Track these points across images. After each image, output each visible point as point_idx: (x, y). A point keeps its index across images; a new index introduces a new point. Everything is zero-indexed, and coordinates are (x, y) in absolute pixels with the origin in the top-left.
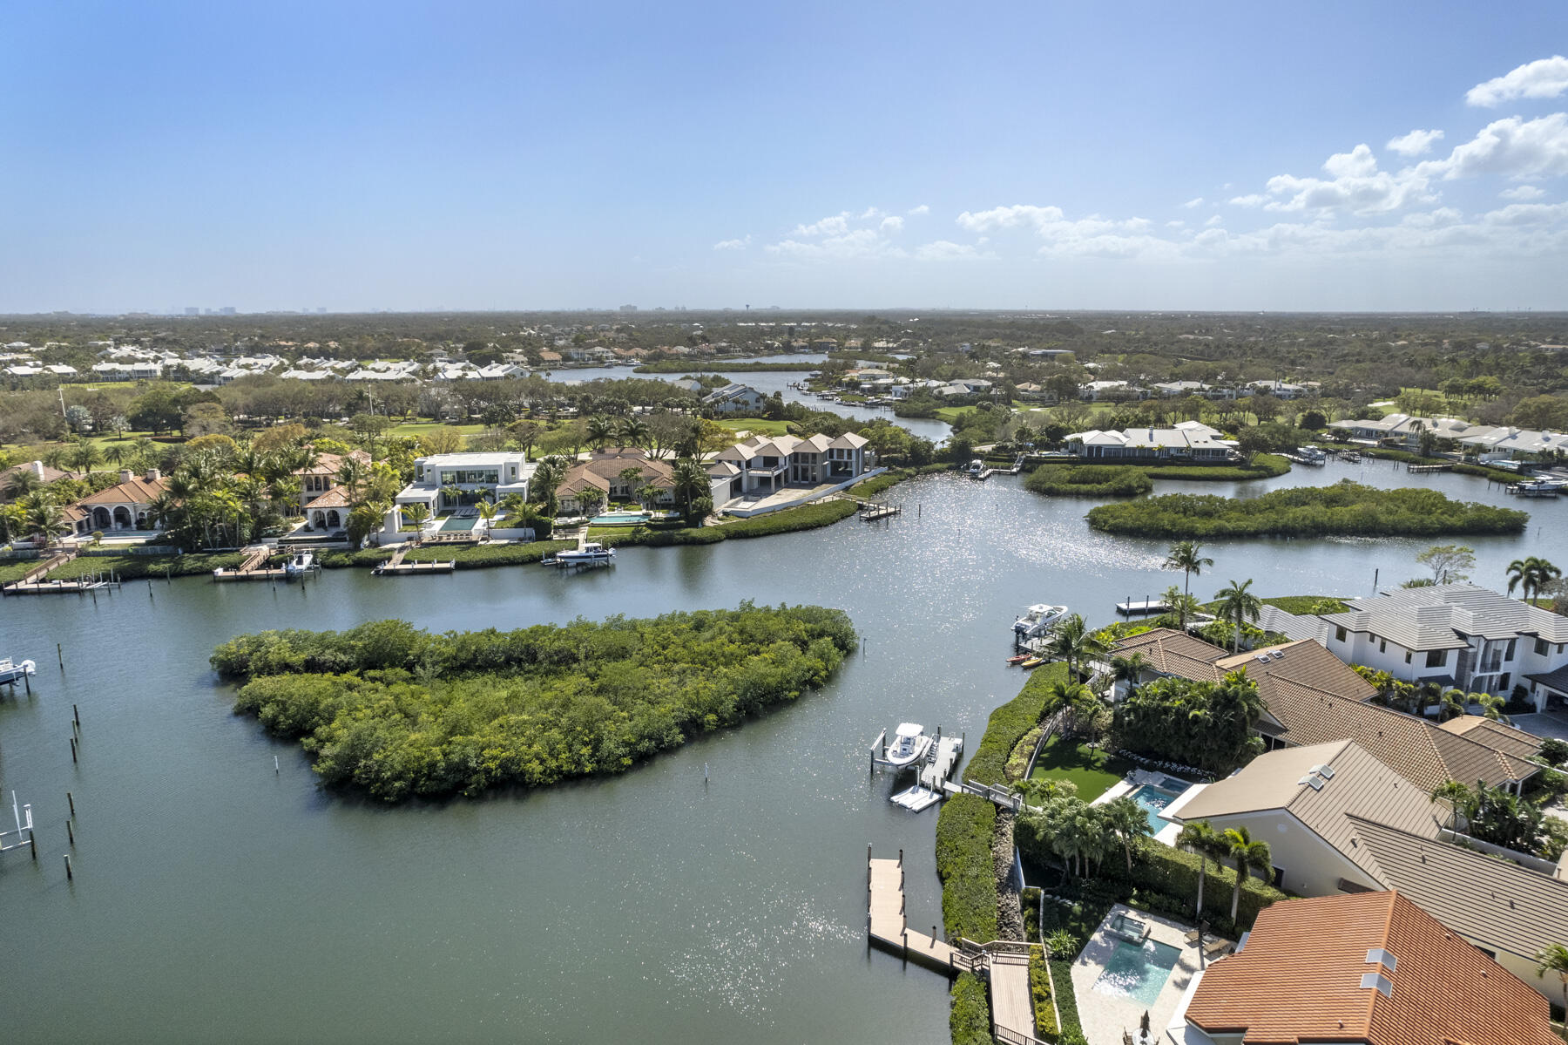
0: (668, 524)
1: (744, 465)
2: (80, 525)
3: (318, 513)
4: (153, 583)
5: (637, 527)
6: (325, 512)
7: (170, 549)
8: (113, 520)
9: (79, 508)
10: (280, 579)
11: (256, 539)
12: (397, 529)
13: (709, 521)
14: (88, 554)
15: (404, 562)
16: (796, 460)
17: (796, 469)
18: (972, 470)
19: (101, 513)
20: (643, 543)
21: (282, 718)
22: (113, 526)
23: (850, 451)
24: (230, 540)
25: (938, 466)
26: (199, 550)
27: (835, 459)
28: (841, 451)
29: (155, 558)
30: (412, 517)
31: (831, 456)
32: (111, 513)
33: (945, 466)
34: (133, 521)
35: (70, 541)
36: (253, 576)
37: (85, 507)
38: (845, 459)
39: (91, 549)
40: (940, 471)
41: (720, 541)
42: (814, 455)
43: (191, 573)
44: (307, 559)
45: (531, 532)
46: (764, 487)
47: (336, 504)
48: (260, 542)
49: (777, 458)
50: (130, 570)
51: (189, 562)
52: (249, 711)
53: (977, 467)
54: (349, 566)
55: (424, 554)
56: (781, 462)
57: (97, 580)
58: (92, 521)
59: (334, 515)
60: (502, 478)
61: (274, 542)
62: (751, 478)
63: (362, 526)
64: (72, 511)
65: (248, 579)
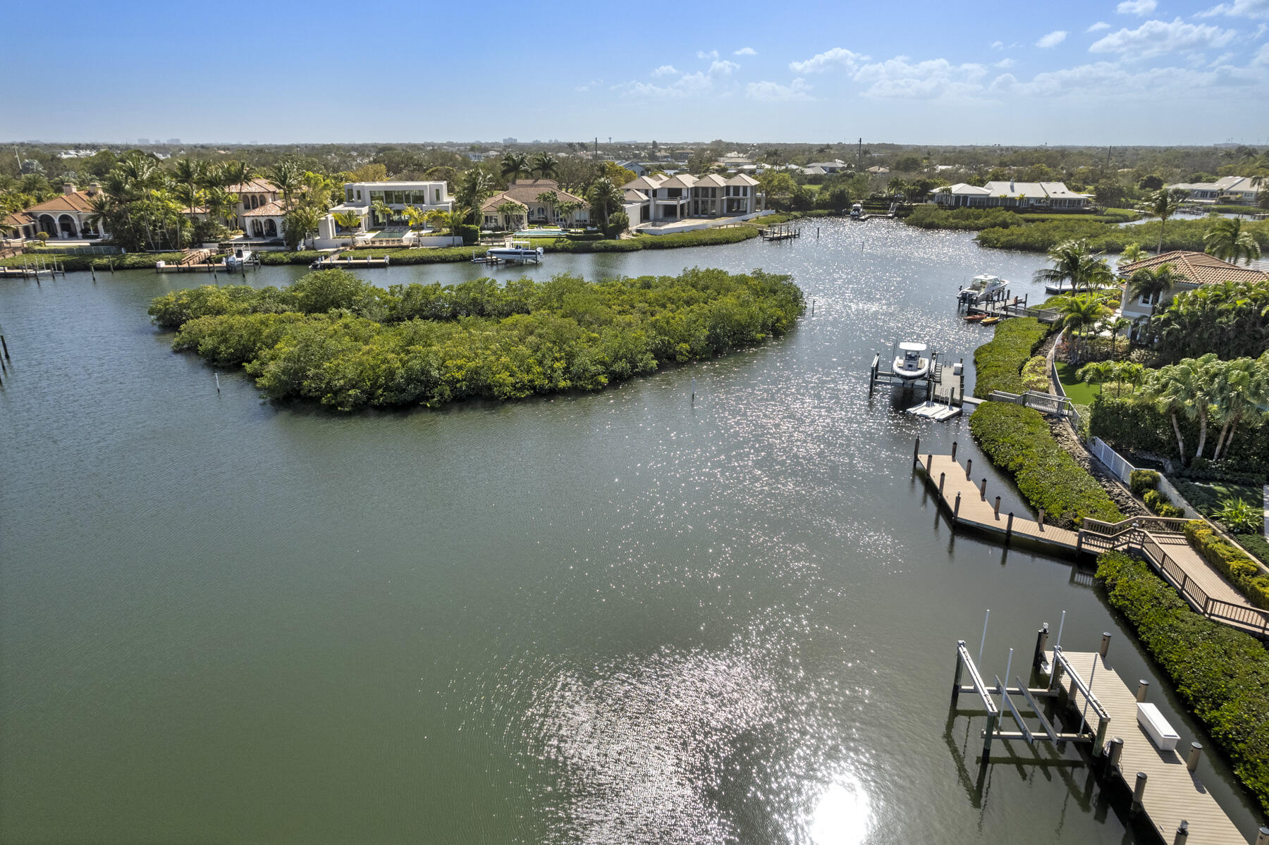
0: (589, 236)
1: (651, 193)
2: (26, 229)
3: (255, 223)
4: (97, 275)
5: (559, 238)
6: (263, 220)
7: (113, 249)
8: (59, 229)
9: (24, 214)
10: (221, 271)
11: (197, 243)
12: (331, 237)
13: (624, 236)
14: (34, 252)
15: (340, 258)
16: (697, 195)
17: (696, 203)
18: (852, 212)
19: (46, 222)
20: (565, 250)
21: (222, 348)
22: (59, 234)
23: (745, 188)
24: (171, 242)
25: (820, 211)
26: (141, 250)
27: (731, 195)
28: (736, 189)
29: (100, 256)
30: (346, 227)
31: (728, 194)
32: (57, 222)
33: (826, 212)
34: (78, 229)
35: (16, 242)
36: (195, 268)
37: (30, 214)
38: (741, 195)
39: (37, 248)
40: (819, 216)
41: (637, 250)
42: (714, 189)
43: (133, 267)
44: (247, 255)
45: (459, 239)
46: (670, 213)
47: (273, 213)
48: (201, 247)
49: (681, 189)
50: (74, 265)
51: (132, 258)
52: (189, 349)
53: (857, 209)
54: (287, 263)
55: (358, 253)
56: (684, 193)
57: (43, 269)
58: (39, 227)
59: (271, 223)
60: (427, 199)
61: (215, 246)
62: (657, 206)
63: (298, 230)
64: (17, 216)
65: (191, 271)
